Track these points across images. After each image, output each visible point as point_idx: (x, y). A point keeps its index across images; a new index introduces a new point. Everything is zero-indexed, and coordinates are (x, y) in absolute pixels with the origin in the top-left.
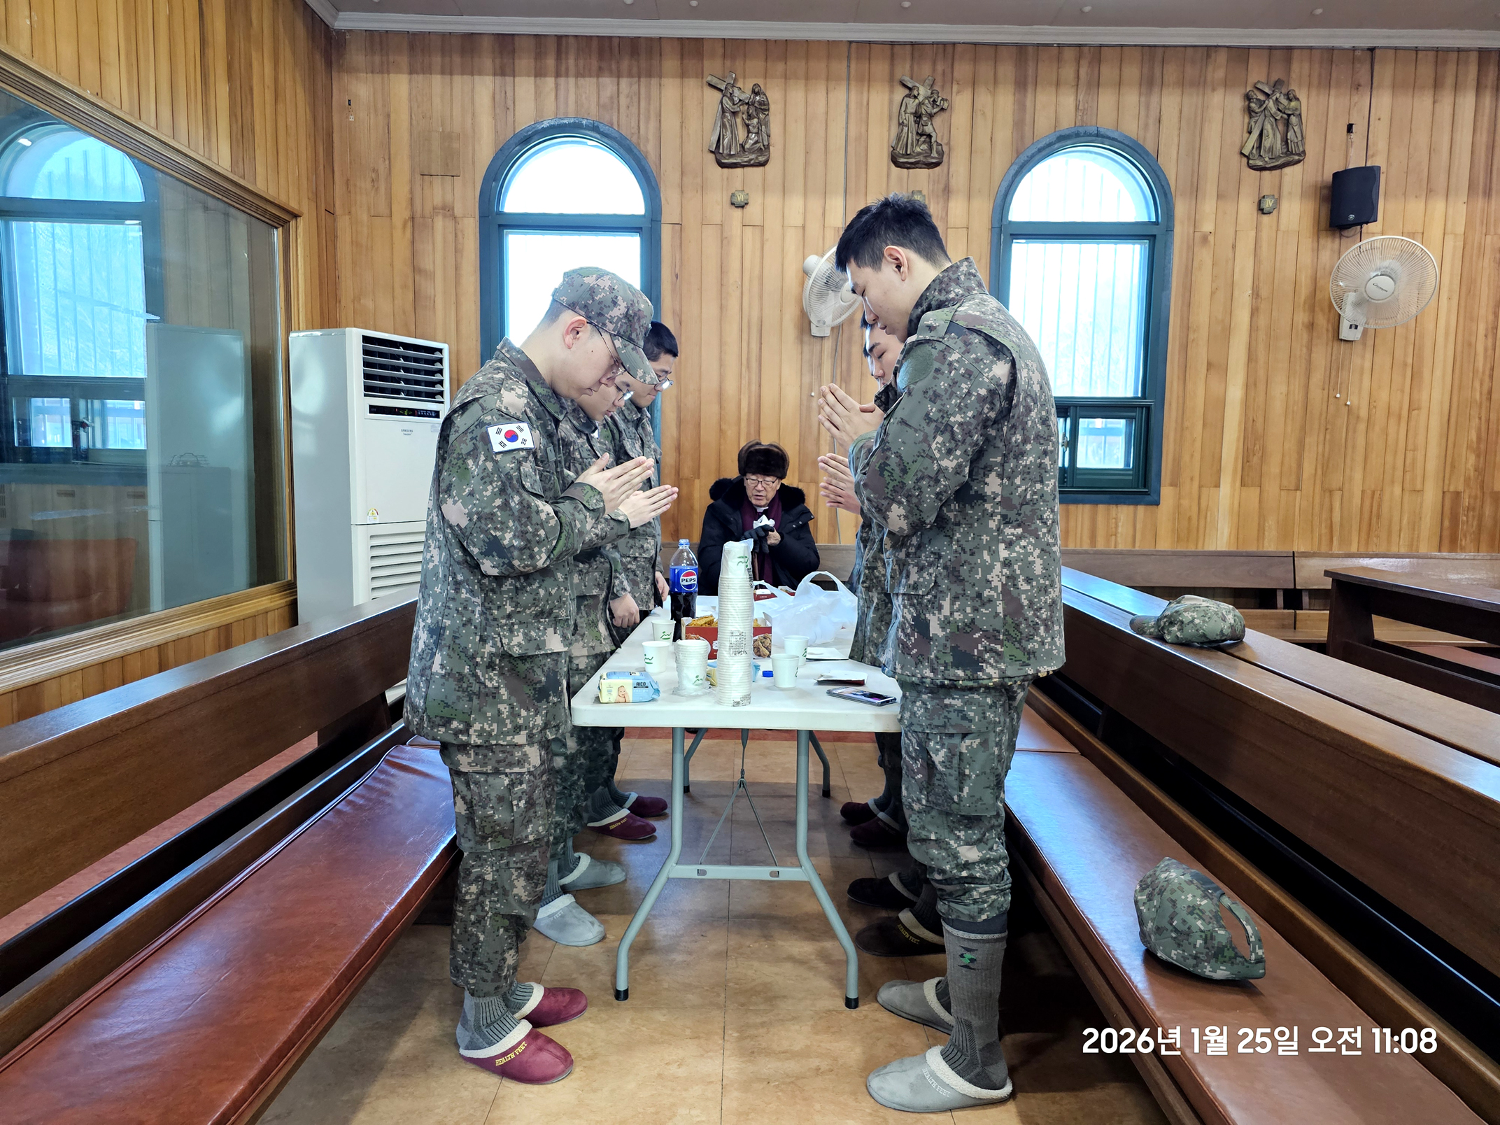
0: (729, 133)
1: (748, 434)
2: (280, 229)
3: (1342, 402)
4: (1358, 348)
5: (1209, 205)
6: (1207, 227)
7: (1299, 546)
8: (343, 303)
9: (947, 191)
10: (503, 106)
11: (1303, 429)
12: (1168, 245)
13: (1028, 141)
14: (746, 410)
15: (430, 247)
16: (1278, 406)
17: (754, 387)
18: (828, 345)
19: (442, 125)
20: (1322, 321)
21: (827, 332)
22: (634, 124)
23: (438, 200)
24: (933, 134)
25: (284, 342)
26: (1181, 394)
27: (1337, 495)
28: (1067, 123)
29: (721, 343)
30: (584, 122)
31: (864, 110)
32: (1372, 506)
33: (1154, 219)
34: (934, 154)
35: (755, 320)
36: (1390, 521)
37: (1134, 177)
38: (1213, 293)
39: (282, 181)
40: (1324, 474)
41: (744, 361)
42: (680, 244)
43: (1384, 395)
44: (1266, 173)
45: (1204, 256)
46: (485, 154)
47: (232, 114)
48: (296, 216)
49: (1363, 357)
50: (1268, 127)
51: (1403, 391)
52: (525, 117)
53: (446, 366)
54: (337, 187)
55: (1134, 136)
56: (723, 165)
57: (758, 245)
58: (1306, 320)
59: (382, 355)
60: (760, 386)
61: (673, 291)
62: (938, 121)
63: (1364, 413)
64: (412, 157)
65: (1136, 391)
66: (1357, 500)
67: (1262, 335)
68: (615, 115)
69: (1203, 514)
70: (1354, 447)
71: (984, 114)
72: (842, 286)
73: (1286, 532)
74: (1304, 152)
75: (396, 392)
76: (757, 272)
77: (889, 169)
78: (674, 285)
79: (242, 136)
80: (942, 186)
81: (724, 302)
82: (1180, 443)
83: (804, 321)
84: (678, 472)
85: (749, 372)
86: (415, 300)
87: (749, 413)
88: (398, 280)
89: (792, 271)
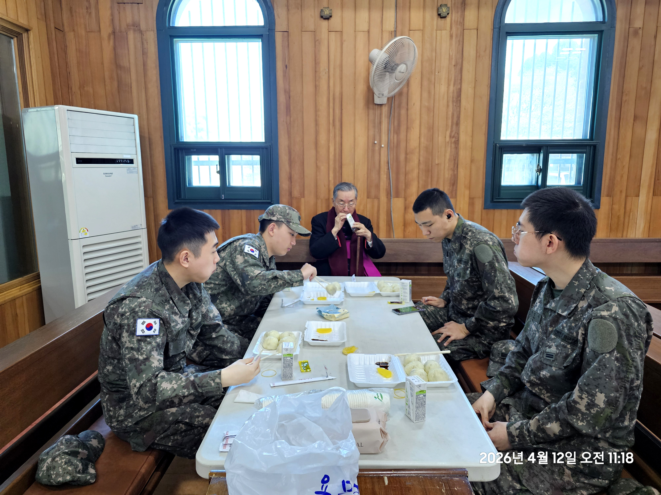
2: (16, 39)
5: (640, 9)
6: (638, 24)
9: (464, 3)
12: (611, 36)
14: (333, 153)
15: (126, 52)
17: (338, 139)
18: (385, 110)
21: (384, 101)
23: (129, 20)
29: (316, 111)
33: (601, 19)
35: (337, 94)
38: (640, 69)
41: (331, 121)
42: (287, 45)
45: (635, 43)
48: (27, 31)
54: (64, 13)
57: (339, 44)
60: (341, 137)
61: (284, 76)
65: (585, 135)
69: (627, 214)
72: (396, 68)
76: (338, 62)
78: (284, 73)
80: (460, 1)
81: (317, 83)
82: (614, 168)
83: (370, 94)
84: (290, 193)
85: (335, 128)
86: (118, 87)
87: (335, 155)
88: (107, 74)
89: (362, 62)
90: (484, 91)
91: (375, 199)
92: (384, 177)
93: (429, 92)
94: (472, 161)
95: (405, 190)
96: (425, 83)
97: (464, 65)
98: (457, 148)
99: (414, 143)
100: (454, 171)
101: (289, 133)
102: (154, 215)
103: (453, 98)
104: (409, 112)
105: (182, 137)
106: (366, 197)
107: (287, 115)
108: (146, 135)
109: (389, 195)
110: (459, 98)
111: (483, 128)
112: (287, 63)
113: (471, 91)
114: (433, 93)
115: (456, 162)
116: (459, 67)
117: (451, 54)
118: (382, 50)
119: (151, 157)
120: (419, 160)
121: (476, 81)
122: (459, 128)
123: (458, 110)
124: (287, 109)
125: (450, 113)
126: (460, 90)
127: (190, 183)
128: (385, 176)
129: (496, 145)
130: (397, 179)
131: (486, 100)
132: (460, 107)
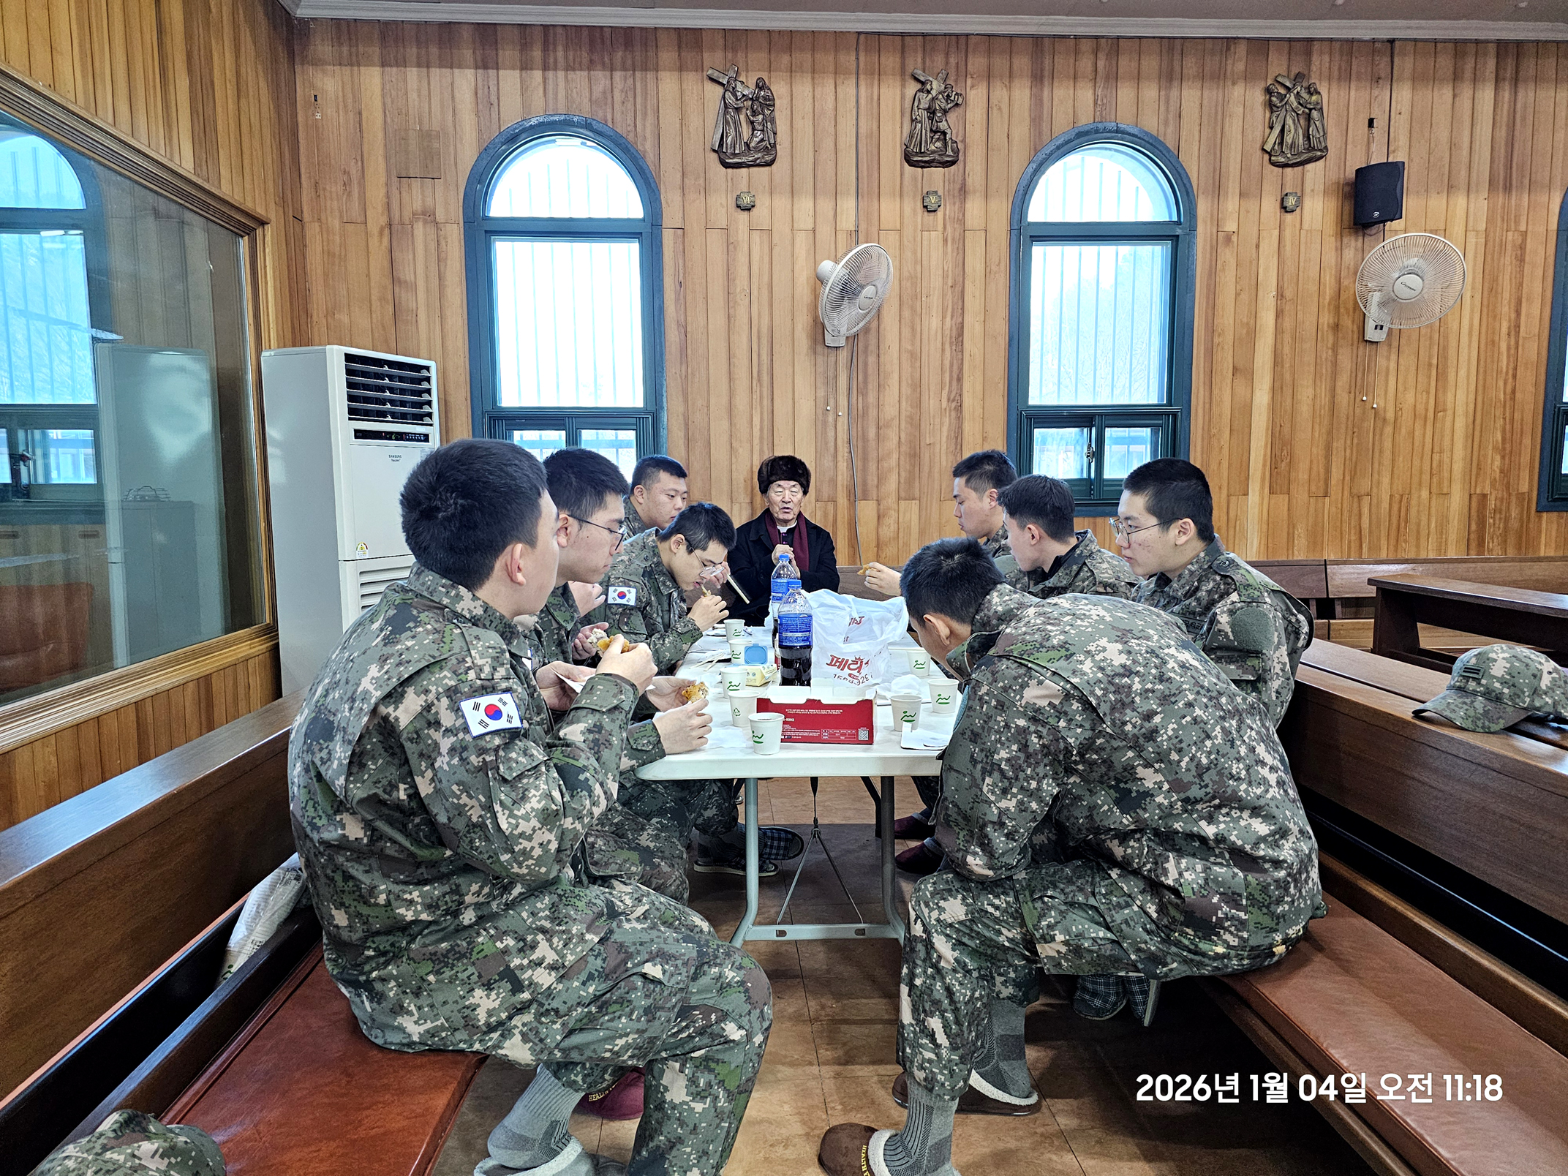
0: (732, 131)
1: (761, 451)
2: (246, 238)
3: (1368, 406)
4: (1383, 350)
5: (1231, 204)
6: (1231, 226)
7: (1330, 555)
8: (315, 318)
9: (963, 191)
10: (486, 102)
11: (1330, 433)
12: (1191, 245)
13: (1046, 138)
15: (411, 257)
16: (1305, 409)
17: (766, 402)
18: (843, 356)
19: (420, 124)
20: (1348, 323)
21: (842, 342)
22: (630, 122)
23: (417, 205)
24: (948, 131)
25: (254, 363)
26: (1208, 400)
27: (1366, 500)
28: (1085, 120)
29: (730, 357)
30: (576, 119)
31: (875, 104)
32: (1400, 511)
33: (1175, 218)
34: (950, 152)
35: (765, 330)
36: (1419, 525)
37: (1154, 175)
38: (1237, 295)
39: (248, 186)
40: (1352, 480)
41: (755, 374)
42: (683, 251)
43: (1410, 398)
44: (1289, 170)
45: (1228, 256)
46: (468, 154)
47: (194, 111)
48: (263, 223)
49: (1388, 359)
50: (1290, 122)
51: (1428, 393)
52: (511, 116)
53: (434, 385)
54: (304, 192)
55: (1155, 133)
56: (726, 165)
57: (766, 249)
58: (1331, 321)
59: (365, 374)
60: (772, 401)
61: (677, 300)
62: (952, 117)
63: (1390, 415)
64: (387, 158)
65: (1160, 397)
66: (1385, 505)
67: (1287, 338)
68: (609, 110)
69: (1232, 524)
70: (1381, 452)
71: (1000, 109)
72: (859, 292)
73: (1315, 540)
74: (1326, 148)
75: (381, 415)
76: (766, 279)
77: (902, 167)
78: (677, 294)
79: (205, 136)
80: (958, 186)
81: (731, 312)
83: (818, 329)
85: (761, 386)
86: (395, 314)
87: (761, 430)
88: (375, 292)
89: (803, 277)
90: (1000, 327)
91: (829, 502)
92: (843, 465)
93: (913, 329)
95: (878, 488)
96: (906, 313)
97: (966, 286)
98: (960, 418)
99: (890, 410)
101: (685, 393)
103: (951, 337)
104: (882, 359)
105: (501, 399)
107: (681, 363)
109: (852, 496)
110: (961, 338)
111: (1002, 387)
112: (680, 279)
113: (978, 328)
114: (919, 330)
116: (959, 289)
117: (946, 268)
118: (836, 262)
120: (900, 438)
121: (986, 311)
122: (962, 385)
123: (960, 357)
124: (681, 354)
125: (947, 363)
126: (962, 323)
128: (846, 465)
129: (1022, 413)
130: (865, 469)
131: (1003, 341)
132: (962, 352)
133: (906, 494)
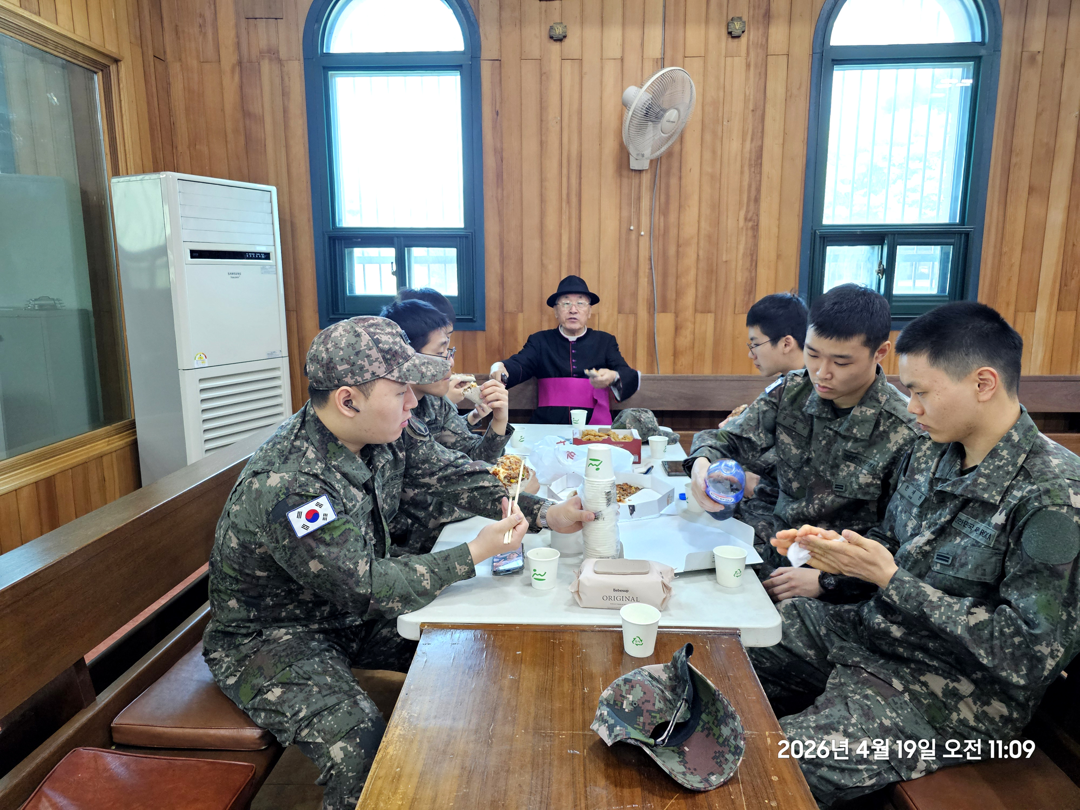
1: (569, 267)
2: (100, 73)
5: (1038, 24)
6: (1036, 46)
9: (768, 15)
12: (994, 66)
14: (567, 245)
15: (258, 92)
17: (574, 222)
18: (646, 178)
21: (645, 165)
23: (263, 44)
26: (1001, 219)
29: (542, 180)
33: (979, 39)
35: (574, 154)
38: (1038, 115)
39: (94, 26)
41: (564, 196)
42: (499, 81)
45: (1031, 77)
48: (116, 61)
54: (167, 34)
57: (577, 78)
60: (580, 220)
61: (494, 128)
64: (236, 2)
65: (953, 217)
72: (662, 116)
76: (576, 106)
78: (495, 122)
80: (762, 11)
81: (543, 138)
82: (998, 268)
83: (623, 153)
84: (502, 307)
85: (570, 207)
86: (246, 144)
87: (569, 248)
88: (229, 126)
89: (611, 105)
90: (798, 149)
91: (630, 316)
92: (644, 281)
93: (714, 152)
94: (778, 257)
95: (676, 301)
96: (708, 137)
97: (767, 110)
98: (755, 237)
99: (689, 229)
100: (750, 272)
101: (500, 214)
102: (299, 339)
103: (750, 160)
104: (683, 181)
105: (340, 220)
106: (616, 313)
107: (498, 187)
108: (288, 217)
109: (652, 310)
110: (760, 161)
111: (796, 207)
112: (497, 108)
113: (777, 150)
114: (719, 153)
115: (754, 258)
116: (760, 113)
117: (747, 93)
118: (641, 88)
119: (294, 249)
120: (698, 255)
121: (785, 134)
122: (759, 205)
123: (758, 178)
124: (498, 180)
125: (746, 184)
126: (761, 148)
127: (352, 289)
128: (646, 280)
129: (815, 232)
130: (664, 284)
131: (800, 163)
132: (760, 173)
133: (702, 308)
